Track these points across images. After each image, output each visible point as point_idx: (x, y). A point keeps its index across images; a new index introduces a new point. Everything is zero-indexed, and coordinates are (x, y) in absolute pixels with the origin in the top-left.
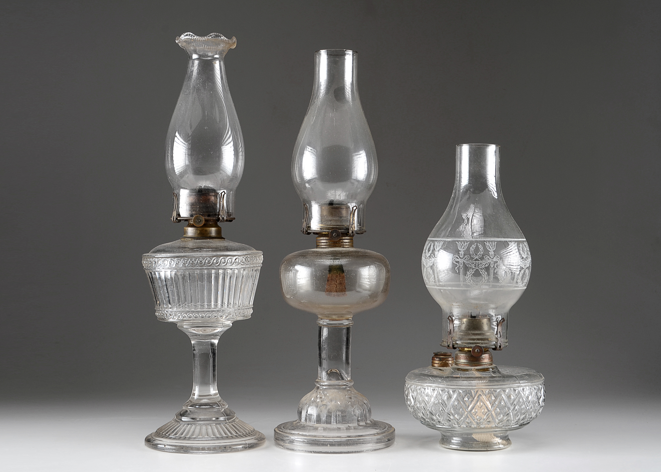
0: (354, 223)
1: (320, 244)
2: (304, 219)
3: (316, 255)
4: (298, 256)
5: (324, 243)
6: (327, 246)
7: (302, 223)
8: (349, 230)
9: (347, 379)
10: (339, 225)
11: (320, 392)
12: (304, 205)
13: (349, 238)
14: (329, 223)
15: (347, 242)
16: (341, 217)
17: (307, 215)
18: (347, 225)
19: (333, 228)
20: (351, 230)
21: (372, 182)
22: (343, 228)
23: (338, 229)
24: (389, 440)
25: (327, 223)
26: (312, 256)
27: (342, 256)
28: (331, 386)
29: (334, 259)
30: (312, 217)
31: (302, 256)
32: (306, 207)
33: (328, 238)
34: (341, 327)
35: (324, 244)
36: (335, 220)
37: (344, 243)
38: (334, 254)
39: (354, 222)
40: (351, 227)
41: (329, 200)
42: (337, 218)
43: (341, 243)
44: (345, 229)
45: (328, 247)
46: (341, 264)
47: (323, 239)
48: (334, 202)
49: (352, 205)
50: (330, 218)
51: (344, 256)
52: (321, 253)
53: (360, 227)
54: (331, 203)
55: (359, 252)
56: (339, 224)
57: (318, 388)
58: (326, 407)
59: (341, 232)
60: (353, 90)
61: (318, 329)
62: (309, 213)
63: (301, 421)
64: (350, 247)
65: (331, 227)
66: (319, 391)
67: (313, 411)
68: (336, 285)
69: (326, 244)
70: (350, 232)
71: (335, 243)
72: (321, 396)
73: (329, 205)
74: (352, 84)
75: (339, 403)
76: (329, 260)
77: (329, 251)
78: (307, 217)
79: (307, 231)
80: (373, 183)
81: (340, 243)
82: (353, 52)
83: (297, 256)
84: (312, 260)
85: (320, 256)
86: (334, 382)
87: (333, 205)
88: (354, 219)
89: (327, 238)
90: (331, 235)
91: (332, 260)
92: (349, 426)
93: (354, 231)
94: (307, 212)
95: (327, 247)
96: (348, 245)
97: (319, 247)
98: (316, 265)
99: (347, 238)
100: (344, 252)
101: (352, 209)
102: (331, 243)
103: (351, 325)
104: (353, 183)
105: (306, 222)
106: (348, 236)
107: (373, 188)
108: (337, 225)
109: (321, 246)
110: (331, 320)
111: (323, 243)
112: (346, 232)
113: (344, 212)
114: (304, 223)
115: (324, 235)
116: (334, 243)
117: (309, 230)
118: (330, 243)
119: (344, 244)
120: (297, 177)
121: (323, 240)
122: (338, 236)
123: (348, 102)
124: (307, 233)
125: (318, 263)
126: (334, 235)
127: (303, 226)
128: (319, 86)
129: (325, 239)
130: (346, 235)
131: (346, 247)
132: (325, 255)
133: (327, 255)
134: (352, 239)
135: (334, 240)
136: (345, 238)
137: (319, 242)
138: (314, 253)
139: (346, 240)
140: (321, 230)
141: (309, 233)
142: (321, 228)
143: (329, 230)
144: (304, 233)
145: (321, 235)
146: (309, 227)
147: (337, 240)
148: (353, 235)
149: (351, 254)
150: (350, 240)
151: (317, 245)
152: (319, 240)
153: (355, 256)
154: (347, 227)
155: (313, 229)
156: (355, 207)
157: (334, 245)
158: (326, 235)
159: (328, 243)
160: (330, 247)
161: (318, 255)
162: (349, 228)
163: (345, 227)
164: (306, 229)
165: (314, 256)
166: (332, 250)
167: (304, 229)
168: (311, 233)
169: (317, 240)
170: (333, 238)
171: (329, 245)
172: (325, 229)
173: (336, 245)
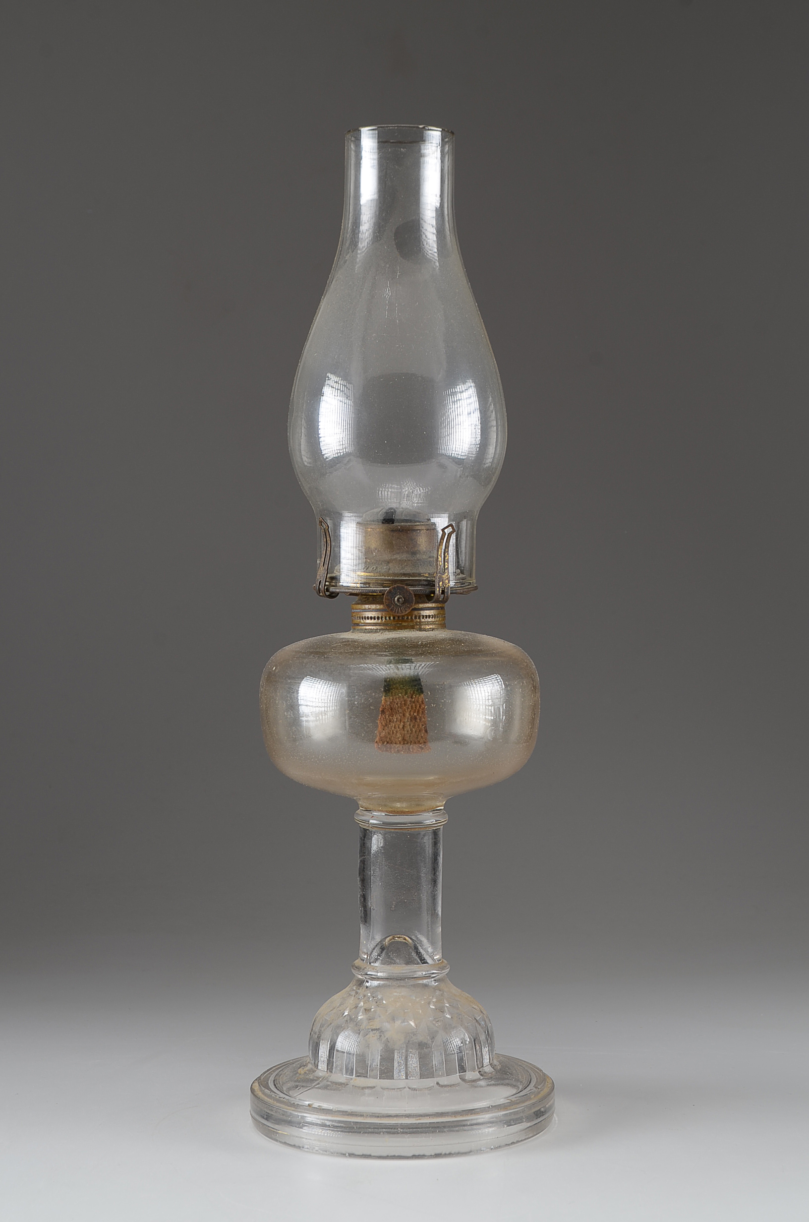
0: (448, 568)
1: (362, 621)
2: (321, 558)
3: (352, 653)
4: (305, 653)
5: (371, 618)
6: (378, 627)
7: (315, 569)
8: (434, 585)
9: (433, 959)
10: (408, 575)
11: (365, 993)
12: (321, 522)
13: (434, 605)
14: (385, 567)
15: (429, 616)
16: (414, 553)
17: (329, 549)
18: (429, 574)
19: (393, 581)
20: (439, 587)
21: (492, 463)
22: (421, 580)
23: (407, 585)
24: (539, 1114)
25: (379, 570)
26: (341, 653)
27: (417, 655)
28: (391, 979)
29: (398, 662)
30: (341, 552)
31: (317, 653)
32: (324, 529)
33: (382, 607)
34: (417, 829)
35: (373, 621)
36: (400, 560)
37: (423, 618)
38: (397, 649)
39: (446, 567)
40: (441, 579)
41: (384, 511)
42: (404, 556)
43: (416, 618)
44: (425, 583)
45: (383, 629)
46: (418, 675)
48: (397, 517)
49: (441, 522)
50: (387, 557)
51: (421, 654)
52: (363, 647)
53: (463, 579)
54: (387, 518)
55: (460, 641)
56: (408, 570)
57: (361, 983)
58: (380, 1036)
59: (412, 590)
60: (444, 230)
61: (359, 835)
62: (333, 544)
63: (317, 1068)
64: (438, 629)
65: (389, 580)
66: (361, 991)
67: (346, 1042)
68: (404, 722)
69: (376, 621)
70: (437, 592)
71: (399, 618)
72: (367, 1006)
73: (383, 523)
74: (440, 212)
75: (412, 1023)
76: (383, 663)
77: (383, 640)
78: (328, 552)
79: (328, 590)
80: (494, 466)
81: (411, 618)
82: (443, 132)
83: (303, 653)
84: (341, 664)
85: (361, 653)
86: (400, 969)
87: (393, 523)
88: (446, 558)
89: (378, 607)
90: (388, 600)
91: (392, 666)
92: (438, 1083)
93: (448, 588)
94: (329, 542)
95: (380, 630)
96: (432, 623)
97: (360, 628)
98: (351, 677)
99: (430, 605)
100: (422, 643)
101: (441, 533)
102: (390, 618)
103: (441, 825)
104: (442, 466)
105: (326, 566)
106: (432, 601)
107: (495, 479)
108: (405, 575)
109: (365, 627)
110: (391, 812)
111: (368, 618)
113: (422, 541)
114: (322, 568)
115: (371, 599)
116: (396, 618)
117: (333, 586)
118: (388, 618)
119: (423, 620)
120: (303, 453)
121: (369, 610)
122: (407, 601)
123: (429, 261)
124: (328, 593)
125: (356, 671)
126: (396, 599)
127: (318, 577)
128: (357, 223)
129: (373, 609)
130: (428, 600)
131: (427, 629)
132: (375, 652)
133: (380, 652)
134: (444, 607)
135: (395, 612)
136: (425, 604)
137: (360, 617)
138: (346, 645)
139: (426, 610)
140: (364, 587)
141: (334, 595)
142: (363, 581)
143: (384, 587)
144: (321, 594)
145: (363, 598)
146: (335, 579)
147: (404, 612)
148: (443, 599)
149: (441, 648)
150: (437, 609)
151: (355, 624)
152: (359, 611)
153: (452, 652)
154: (429, 579)
155: (344, 585)
156: (450, 527)
157: (397, 624)
158: (376, 598)
159: (382, 618)
160: (386, 629)
161: (357, 651)
162: (434, 581)
163: (423, 580)
164: (327, 583)
165: (346, 653)
166: (393, 639)
167: (321, 583)
168: (338, 594)
169: (355, 611)
170: (393, 607)
171: (383, 625)
172: (373, 583)
173: (401, 624)
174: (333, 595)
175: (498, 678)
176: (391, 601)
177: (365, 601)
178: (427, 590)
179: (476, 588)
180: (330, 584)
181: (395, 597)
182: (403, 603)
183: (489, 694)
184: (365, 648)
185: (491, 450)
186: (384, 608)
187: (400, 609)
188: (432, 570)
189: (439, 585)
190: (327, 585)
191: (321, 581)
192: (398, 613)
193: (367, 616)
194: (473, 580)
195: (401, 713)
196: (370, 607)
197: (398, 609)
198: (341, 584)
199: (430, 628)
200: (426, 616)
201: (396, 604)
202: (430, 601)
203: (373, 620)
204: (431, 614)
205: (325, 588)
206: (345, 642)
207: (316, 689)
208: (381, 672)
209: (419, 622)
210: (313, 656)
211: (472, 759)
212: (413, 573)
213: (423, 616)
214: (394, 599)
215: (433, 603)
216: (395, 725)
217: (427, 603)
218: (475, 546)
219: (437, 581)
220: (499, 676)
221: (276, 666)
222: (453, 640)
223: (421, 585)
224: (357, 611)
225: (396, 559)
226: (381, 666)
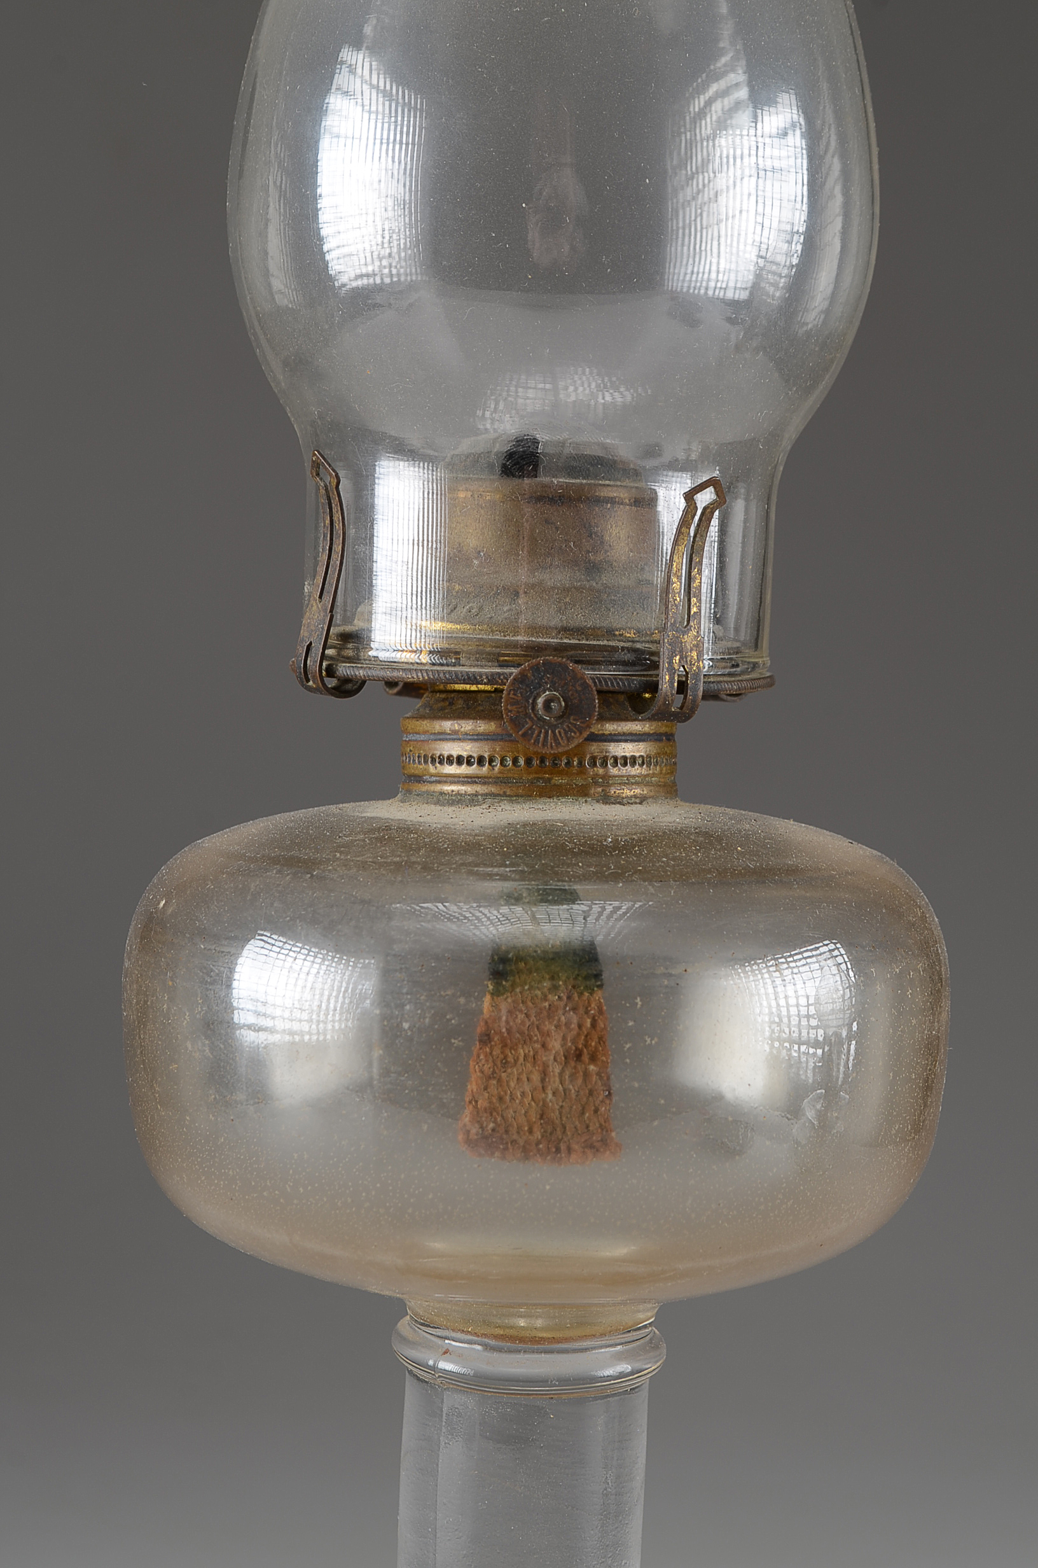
0: (697, 614)
1: (432, 769)
2: (314, 574)
3: (398, 865)
4: (258, 860)
5: (460, 760)
6: (479, 788)
7: (298, 609)
8: (655, 666)
10: (579, 631)
12: (316, 466)
13: (650, 727)
14: (503, 611)
15: (633, 760)
16: (593, 569)
17: (338, 548)
18: (638, 631)
19: (535, 650)
20: (672, 670)
21: (827, 312)
22: (614, 649)
23: (573, 659)
25: (487, 614)
26: (364, 866)
27: (600, 877)
29: (538, 898)
30: (372, 555)
32: (326, 487)
33: (493, 726)
35: (464, 770)
36: (552, 589)
37: (615, 765)
38: (538, 856)
39: (694, 610)
40: (678, 647)
42: (565, 577)
43: (593, 764)
44: (628, 657)
45: (493, 795)
47: (455, 732)
50: (510, 574)
51: (616, 877)
52: (433, 850)
55: (729, 839)
56: (579, 617)
59: (591, 677)
62: (351, 532)
64: (655, 798)
65: (518, 645)
68: (545, 1066)
69: (473, 770)
70: (663, 687)
71: (542, 761)
73: (505, 471)
76: (492, 901)
77: (494, 826)
78: (336, 557)
79: (330, 672)
81: (580, 763)
83: (252, 860)
84: (363, 902)
85: (426, 868)
87: (533, 473)
88: (695, 585)
89: (482, 726)
90: (515, 703)
91: (518, 909)
93: (696, 676)
94: (338, 526)
95: (486, 795)
96: (641, 781)
97: (424, 788)
99: (638, 727)
100: (615, 841)
101: (683, 504)
102: (515, 761)
105: (327, 598)
106: (646, 713)
108: (567, 630)
109: (439, 787)
110: (501, 1343)
111: (450, 760)
112: (636, 682)
113: (617, 531)
114: (316, 607)
115: (460, 703)
116: (536, 762)
117: (349, 660)
118: (509, 762)
119: (614, 771)
121: (455, 736)
122: (574, 710)
124: (331, 683)
125: (409, 925)
126: (540, 701)
127: (304, 633)
129: (466, 734)
130: (634, 709)
131: (627, 797)
132: (470, 864)
133: (485, 865)
134: (672, 735)
135: (537, 741)
136: (623, 724)
137: (425, 756)
138: (380, 840)
139: (626, 741)
140: (442, 665)
141: (349, 686)
142: (439, 645)
143: (501, 666)
144: (311, 683)
145: (438, 701)
146: (355, 640)
147: (563, 742)
148: (681, 708)
149: (674, 859)
150: (656, 740)
151: (410, 776)
152: (422, 737)
153: (709, 871)
154: (638, 646)
155: (383, 655)
156: (711, 489)
157: (538, 779)
158: (475, 700)
159: (491, 761)
160: (505, 795)
161: (413, 859)
162: (657, 654)
163: (623, 648)
164: (329, 652)
165: (381, 865)
166: (525, 825)
167: (313, 650)
168: (364, 682)
169: (410, 737)
170: (531, 728)
171: (495, 783)
172: (469, 653)
173: (549, 780)
174: (347, 688)
175: (836, 953)
176: (526, 708)
177: (443, 709)
178: (632, 679)
179: (770, 682)
180: (339, 654)
181: (538, 695)
182: (563, 716)
183: (812, 1001)
184: (440, 851)
185: (824, 280)
186: (499, 730)
187: (554, 732)
188: (649, 620)
189: (670, 663)
190: (331, 658)
191: (311, 643)
192: (543, 745)
193: (446, 754)
194: (764, 659)
195: (537, 1041)
196: (457, 727)
197: (546, 733)
198: (371, 653)
199: (635, 796)
200: (625, 758)
201: (540, 719)
202: (640, 713)
203: (464, 766)
204: (637, 755)
205: (324, 664)
206: (379, 829)
207: (285, 971)
208: (485, 931)
209: (603, 777)
210: (279, 872)
211: (762, 1207)
212: (594, 629)
213: (616, 759)
214: (534, 703)
215: (651, 719)
216: (519, 1074)
217: (626, 719)
218: (771, 555)
219: (665, 651)
220: (838, 945)
221: (168, 897)
222: (707, 835)
223: (616, 663)
224: (417, 737)
225: (540, 583)
226: (486, 911)
